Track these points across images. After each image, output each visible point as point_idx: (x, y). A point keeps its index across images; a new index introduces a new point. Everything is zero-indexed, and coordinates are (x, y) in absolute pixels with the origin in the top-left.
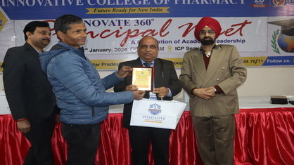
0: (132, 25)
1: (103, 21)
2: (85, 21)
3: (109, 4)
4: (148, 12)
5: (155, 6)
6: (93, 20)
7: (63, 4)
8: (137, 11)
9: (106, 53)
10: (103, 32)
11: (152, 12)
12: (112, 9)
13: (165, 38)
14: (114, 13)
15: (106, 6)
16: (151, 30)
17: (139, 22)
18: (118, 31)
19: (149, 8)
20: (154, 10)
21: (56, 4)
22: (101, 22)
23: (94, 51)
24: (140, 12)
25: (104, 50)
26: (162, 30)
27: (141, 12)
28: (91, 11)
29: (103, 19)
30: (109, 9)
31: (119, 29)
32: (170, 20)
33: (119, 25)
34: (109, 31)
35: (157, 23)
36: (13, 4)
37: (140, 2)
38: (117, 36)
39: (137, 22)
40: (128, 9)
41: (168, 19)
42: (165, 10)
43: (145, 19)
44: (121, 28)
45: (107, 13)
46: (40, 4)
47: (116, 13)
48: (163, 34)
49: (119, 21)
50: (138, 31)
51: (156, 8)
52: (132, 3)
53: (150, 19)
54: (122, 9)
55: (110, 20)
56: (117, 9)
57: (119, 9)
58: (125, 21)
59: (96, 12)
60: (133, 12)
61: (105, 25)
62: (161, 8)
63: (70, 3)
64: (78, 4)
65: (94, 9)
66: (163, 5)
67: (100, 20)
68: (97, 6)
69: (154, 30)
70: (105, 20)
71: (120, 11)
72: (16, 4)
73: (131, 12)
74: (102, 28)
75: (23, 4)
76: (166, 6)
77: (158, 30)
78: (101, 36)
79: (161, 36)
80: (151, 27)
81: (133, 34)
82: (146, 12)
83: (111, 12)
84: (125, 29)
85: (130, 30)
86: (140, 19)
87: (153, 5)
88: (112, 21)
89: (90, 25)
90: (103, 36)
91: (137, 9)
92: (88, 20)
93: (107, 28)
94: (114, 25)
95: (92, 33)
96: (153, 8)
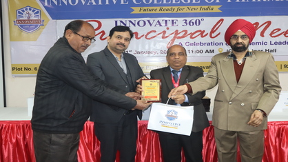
0: (180, 25)
1: (149, 21)
2: (130, 21)
3: (155, 2)
4: (198, 11)
5: (206, 4)
6: (137, 20)
7: (107, 3)
8: (185, 10)
9: (151, 55)
10: (148, 34)
11: (202, 11)
12: (158, 8)
13: (215, 40)
14: (161, 12)
15: (152, 4)
16: (200, 31)
17: (188, 22)
18: (164, 32)
19: (199, 7)
20: (204, 9)
21: (100, 3)
22: (147, 22)
23: (139, 53)
24: (188, 11)
25: (149, 52)
26: (212, 31)
27: (190, 11)
28: (136, 10)
29: (148, 19)
30: (155, 8)
31: (166, 30)
32: (222, 20)
33: (166, 25)
34: (155, 32)
35: (207, 23)
36: (56, 3)
37: (189, 1)
38: (163, 37)
39: (186, 23)
40: (176, 8)
41: (219, 18)
42: (216, 9)
43: (194, 19)
44: (168, 29)
45: (154, 12)
46: (84, 3)
47: (163, 12)
48: (213, 35)
49: (166, 21)
50: (186, 31)
51: (206, 7)
52: (181, 1)
53: (200, 18)
54: (170, 8)
55: (157, 19)
56: (164, 8)
57: (167, 8)
58: (173, 21)
59: (142, 12)
60: (181, 12)
61: (151, 25)
62: (212, 7)
63: (115, 2)
64: (122, 3)
65: (139, 8)
66: (214, 3)
67: (145, 19)
68: (143, 5)
69: (204, 31)
70: (151, 20)
71: (167, 10)
72: (58, 3)
73: (179, 12)
74: (148, 28)
75: (66, 3)
76: (217, 4)
77: (208, 31)
78: (146, 37)
79: (211, 37)
80: (201, 28)
81: (180, 35)
82: (195, 11)
83: (158, 12)
84: (172, 29)
85: (177, 31)
86: (188, 19)
87: (203, 3)
88: (158, 21)
89: (134, 25)
90: (148, 37)
91: (186, 7)
92: (132, 20)
93: (152, 28)
94: (161, 25)
95: (136, 33)
96: (203, 7)
